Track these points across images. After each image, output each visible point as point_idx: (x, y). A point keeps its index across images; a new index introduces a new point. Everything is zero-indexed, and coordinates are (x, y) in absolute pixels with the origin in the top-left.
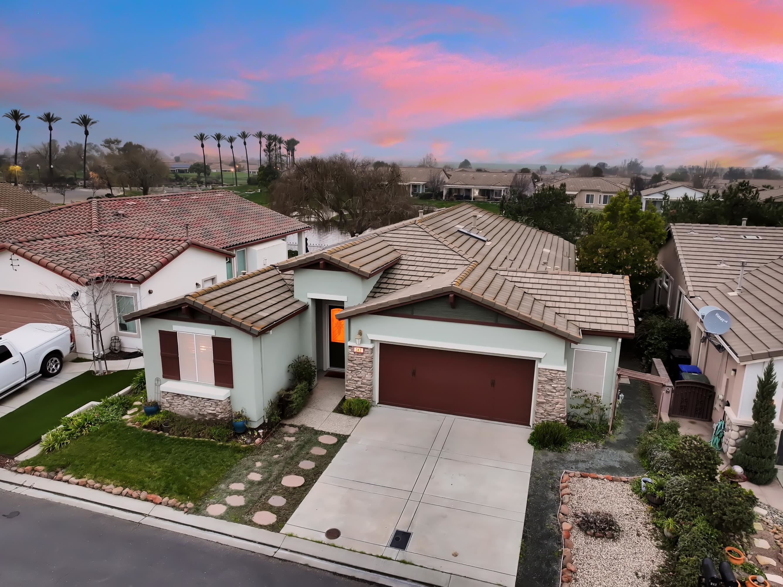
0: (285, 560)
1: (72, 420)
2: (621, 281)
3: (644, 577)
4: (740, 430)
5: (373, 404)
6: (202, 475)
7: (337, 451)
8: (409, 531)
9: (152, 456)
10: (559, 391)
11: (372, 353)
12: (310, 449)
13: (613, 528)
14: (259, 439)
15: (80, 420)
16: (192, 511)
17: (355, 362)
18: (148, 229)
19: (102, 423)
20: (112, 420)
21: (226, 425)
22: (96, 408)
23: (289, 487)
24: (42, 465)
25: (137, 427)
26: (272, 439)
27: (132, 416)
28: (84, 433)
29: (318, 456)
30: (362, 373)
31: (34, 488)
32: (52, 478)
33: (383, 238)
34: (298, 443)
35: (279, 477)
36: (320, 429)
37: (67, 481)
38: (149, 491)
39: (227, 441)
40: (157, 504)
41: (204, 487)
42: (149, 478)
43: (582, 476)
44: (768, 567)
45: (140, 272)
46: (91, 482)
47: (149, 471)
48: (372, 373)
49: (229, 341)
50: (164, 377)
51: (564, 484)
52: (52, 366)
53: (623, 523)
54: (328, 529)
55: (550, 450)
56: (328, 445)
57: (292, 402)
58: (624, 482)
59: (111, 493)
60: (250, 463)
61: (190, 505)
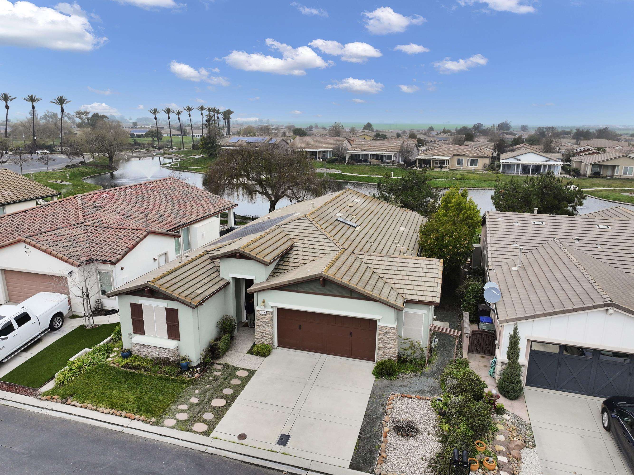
0: (213, 454)
1: (74, 363)
2: (438, 263)
3: (426, 460)
4: (502, 365)
5: (274, 347)
6: (161, 400)
7: (247, 382)
8: (289, 434)
9: (128, 387)
10: (392, 340)
11: (272, 314)
12: (230, 380)
13: (413, 430)
14: (197, 374)
15: (79, 363)
16: (155, 424)
17: (261, 320)
18: (118, 217)
19: (94, 365)
20: (100, 362)
21: (175, 365)
22: (89, 354)
23: (216, 407)
24: (58, 395)
25: (117, 367)
26: (206, 374)
27: (113, 359)
28: (82, 372)
29: (235, 385)
30: (266, 328)
31: (53, 410)
32: (64, 403)
33: (283, 229)
34: (223, 376)
35: (210, 400)
36: (238, 366)
37: (74, 405)
38: (127, 411)
39: (176, 376)
40: (132, 419)
41: (162, 408)
42: (127, 402)
43: (402, 397)
44: (500, 452)
45: (115, 255)
46: (90, 405)
47: (126, 398)
48: (272, 327)
49: (176, 311)
50: (134, 333)
51: (390, 402)
52: (57, 323)
53: (422, 427)
54: (240, 433)
55: (385, 378)
56: (242, 377)
57: (219, 348)
58: (428, 400)
59: (103, 412)
60: (190, 391)
61: (153, 420)
